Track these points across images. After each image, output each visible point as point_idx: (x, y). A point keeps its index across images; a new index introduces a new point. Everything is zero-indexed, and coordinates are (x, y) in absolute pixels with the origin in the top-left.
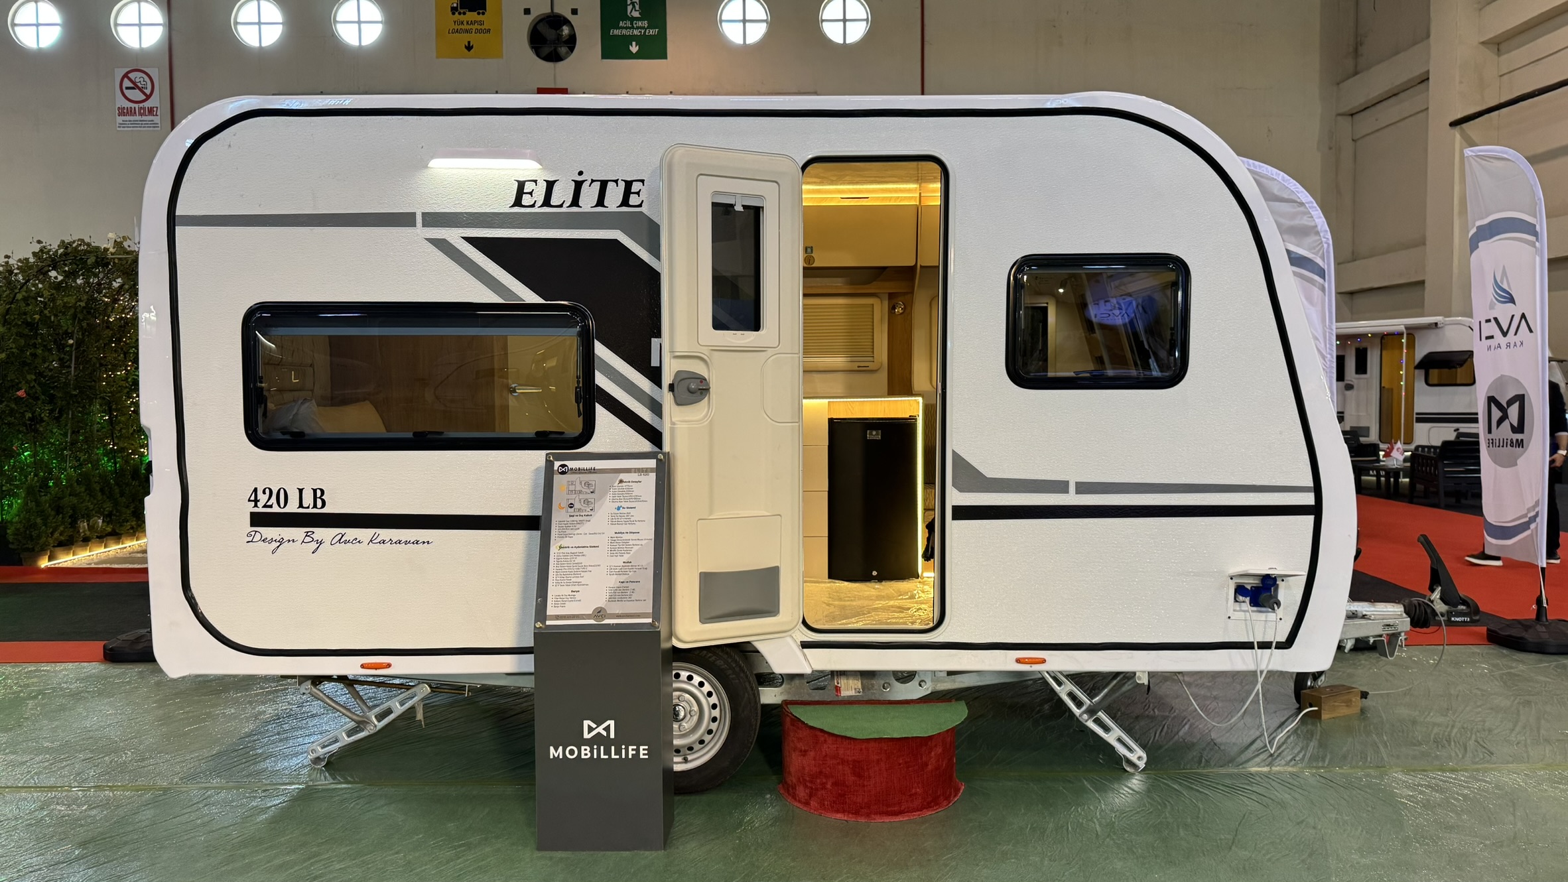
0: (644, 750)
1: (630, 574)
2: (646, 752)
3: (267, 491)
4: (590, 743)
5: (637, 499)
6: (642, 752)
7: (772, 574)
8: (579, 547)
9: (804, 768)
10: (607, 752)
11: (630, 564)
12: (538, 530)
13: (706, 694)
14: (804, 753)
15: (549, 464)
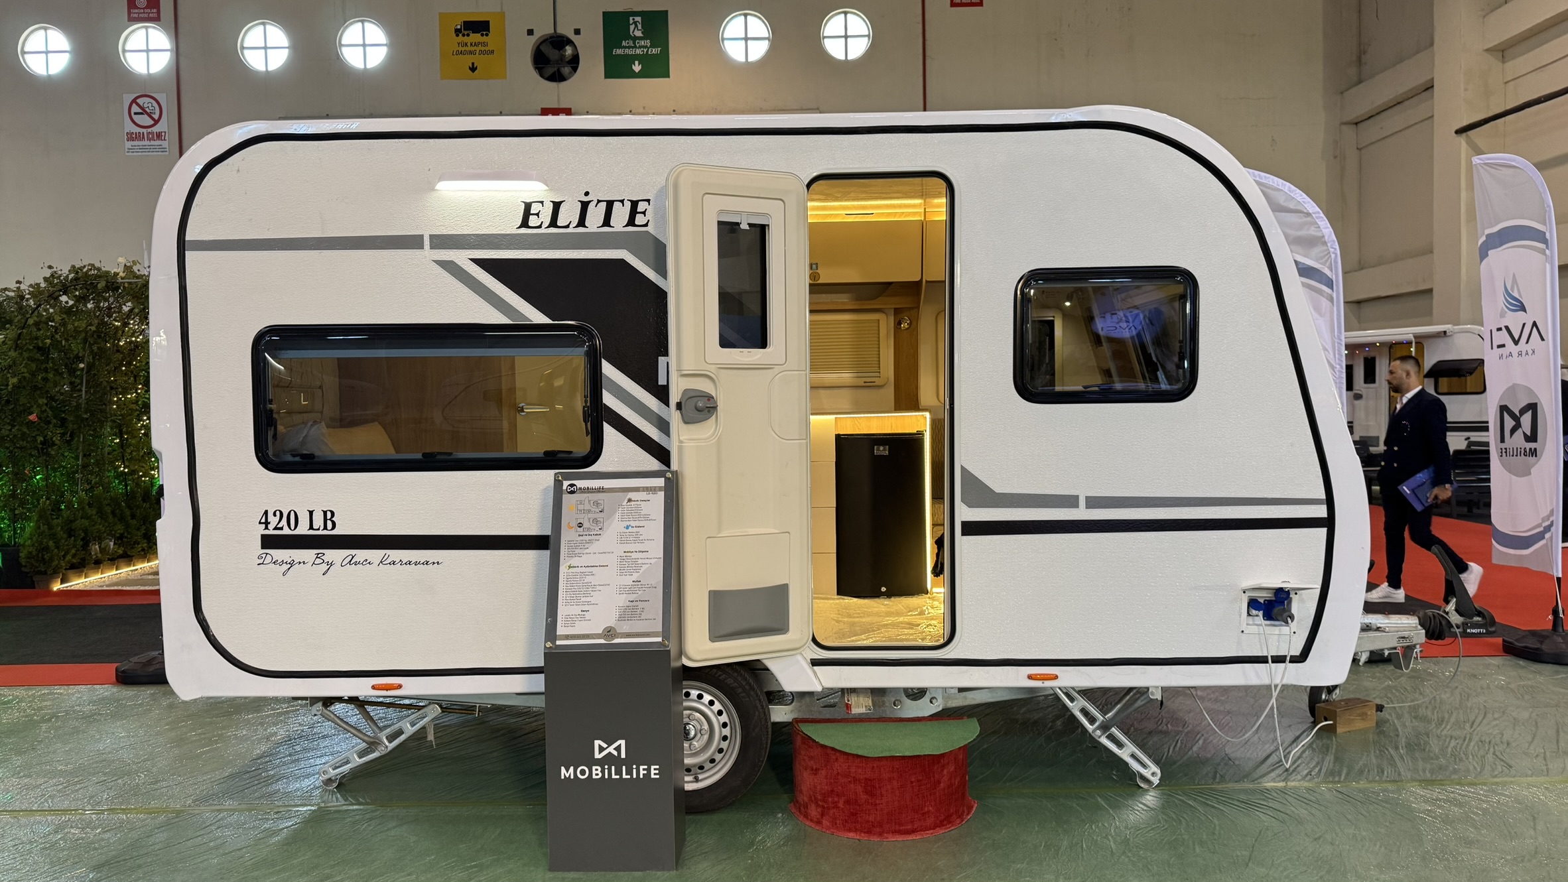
0: (655, 769)
1: (640, 593)
2: (657, 772)
3: (278, 512)
4: (600, 762)
5: (647, 518)
6: (653, 772)
7: (780, 593)
8: (588, 566)
9: (815, 787)
10: (619, 772)
11: (639, 583)
12: (547, 549)
13: (716, 712)
14: (815, 771)
15: (558, 483)
